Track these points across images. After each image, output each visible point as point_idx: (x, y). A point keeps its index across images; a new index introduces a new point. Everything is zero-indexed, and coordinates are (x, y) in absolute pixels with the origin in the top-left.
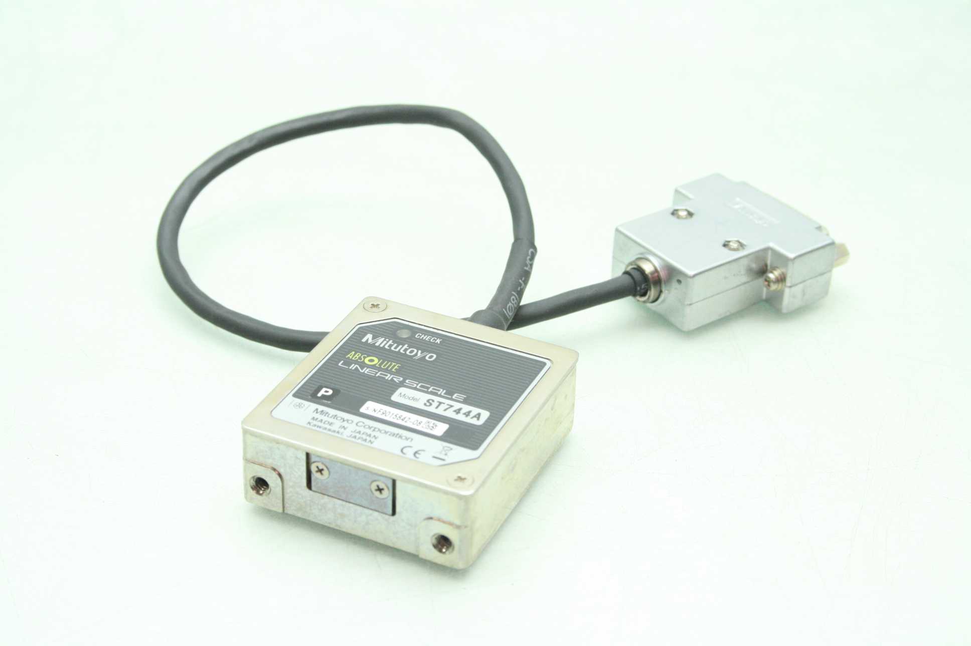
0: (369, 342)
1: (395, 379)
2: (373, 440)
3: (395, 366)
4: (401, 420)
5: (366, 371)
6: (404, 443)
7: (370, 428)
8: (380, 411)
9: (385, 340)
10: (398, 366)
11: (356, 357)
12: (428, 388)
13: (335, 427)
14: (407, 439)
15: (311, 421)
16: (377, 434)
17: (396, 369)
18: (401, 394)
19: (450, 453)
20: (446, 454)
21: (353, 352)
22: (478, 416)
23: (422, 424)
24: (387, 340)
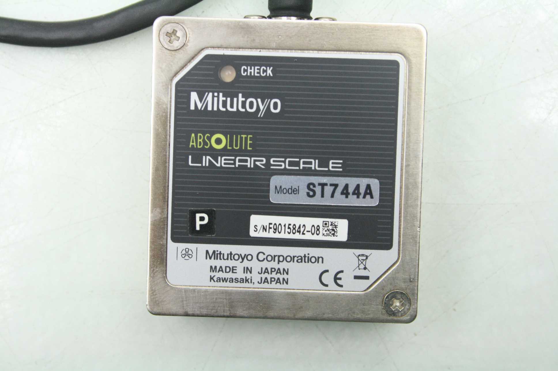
0: (199, 108)
1: (258, 163)
2: (285, 276)
3: (246, 139)
4: (297, 234)
5: (221, 162)
6: (319, 267)
7: (273, 258)
8: (270, 228)
9: (213, 96)
10: (251, 139)
11: (200, 142)
12: (297, 164)
13: (240, 274)
14: (317, 260)
15: (212, 274)
16: (283, 265)
17: (251, 145)
18: (276, 187)
19: (369, 263)
20: (365, 268)
21: (193, 135)
22: (369, 191)
23: (321, 230)
24: (216, 94)
